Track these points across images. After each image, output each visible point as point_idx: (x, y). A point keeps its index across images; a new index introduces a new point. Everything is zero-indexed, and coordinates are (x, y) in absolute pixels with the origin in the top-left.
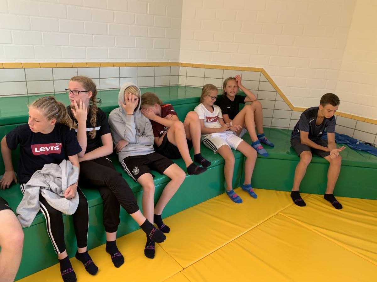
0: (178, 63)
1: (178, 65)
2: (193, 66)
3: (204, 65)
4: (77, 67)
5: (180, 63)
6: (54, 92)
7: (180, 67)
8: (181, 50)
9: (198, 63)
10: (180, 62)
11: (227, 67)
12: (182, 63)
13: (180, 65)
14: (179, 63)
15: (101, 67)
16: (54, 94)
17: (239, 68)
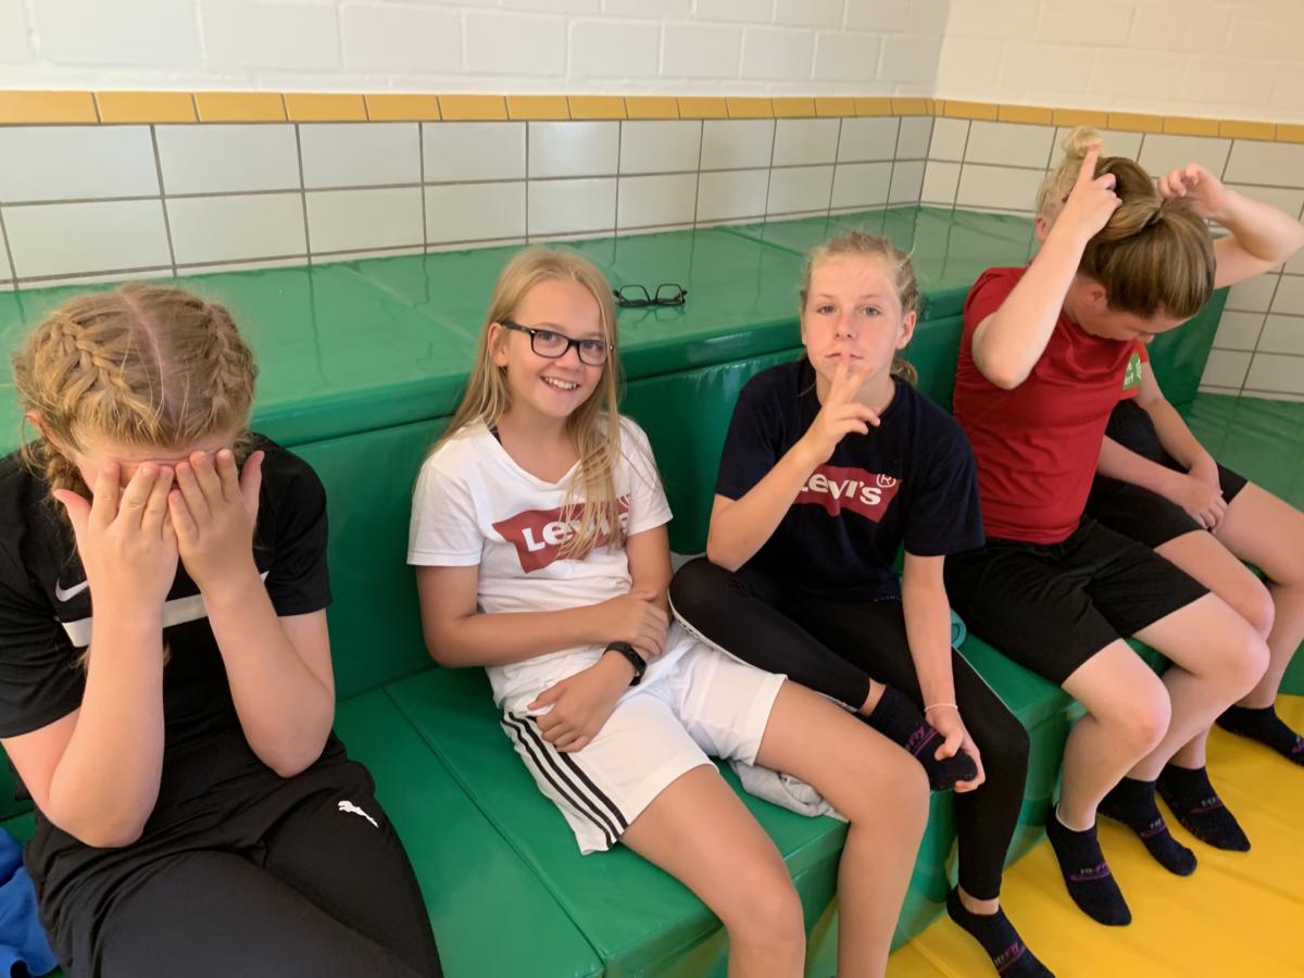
0: (932, 100)
1: (930, 110)
2: (998, 115)
3: (1053, 112)
4: (527, 121)
5: (939, 101)
6: (426, 245)
7: (937, 119)
8: (946, 41)
9: (1024, 103)
10: (940, 94)
11: (1163, 119)
12: (945, 102)
13: (939, 111)
14: (934, 103)
15: (628, 119)
16: (425, 254)
17: (1220, 124)
